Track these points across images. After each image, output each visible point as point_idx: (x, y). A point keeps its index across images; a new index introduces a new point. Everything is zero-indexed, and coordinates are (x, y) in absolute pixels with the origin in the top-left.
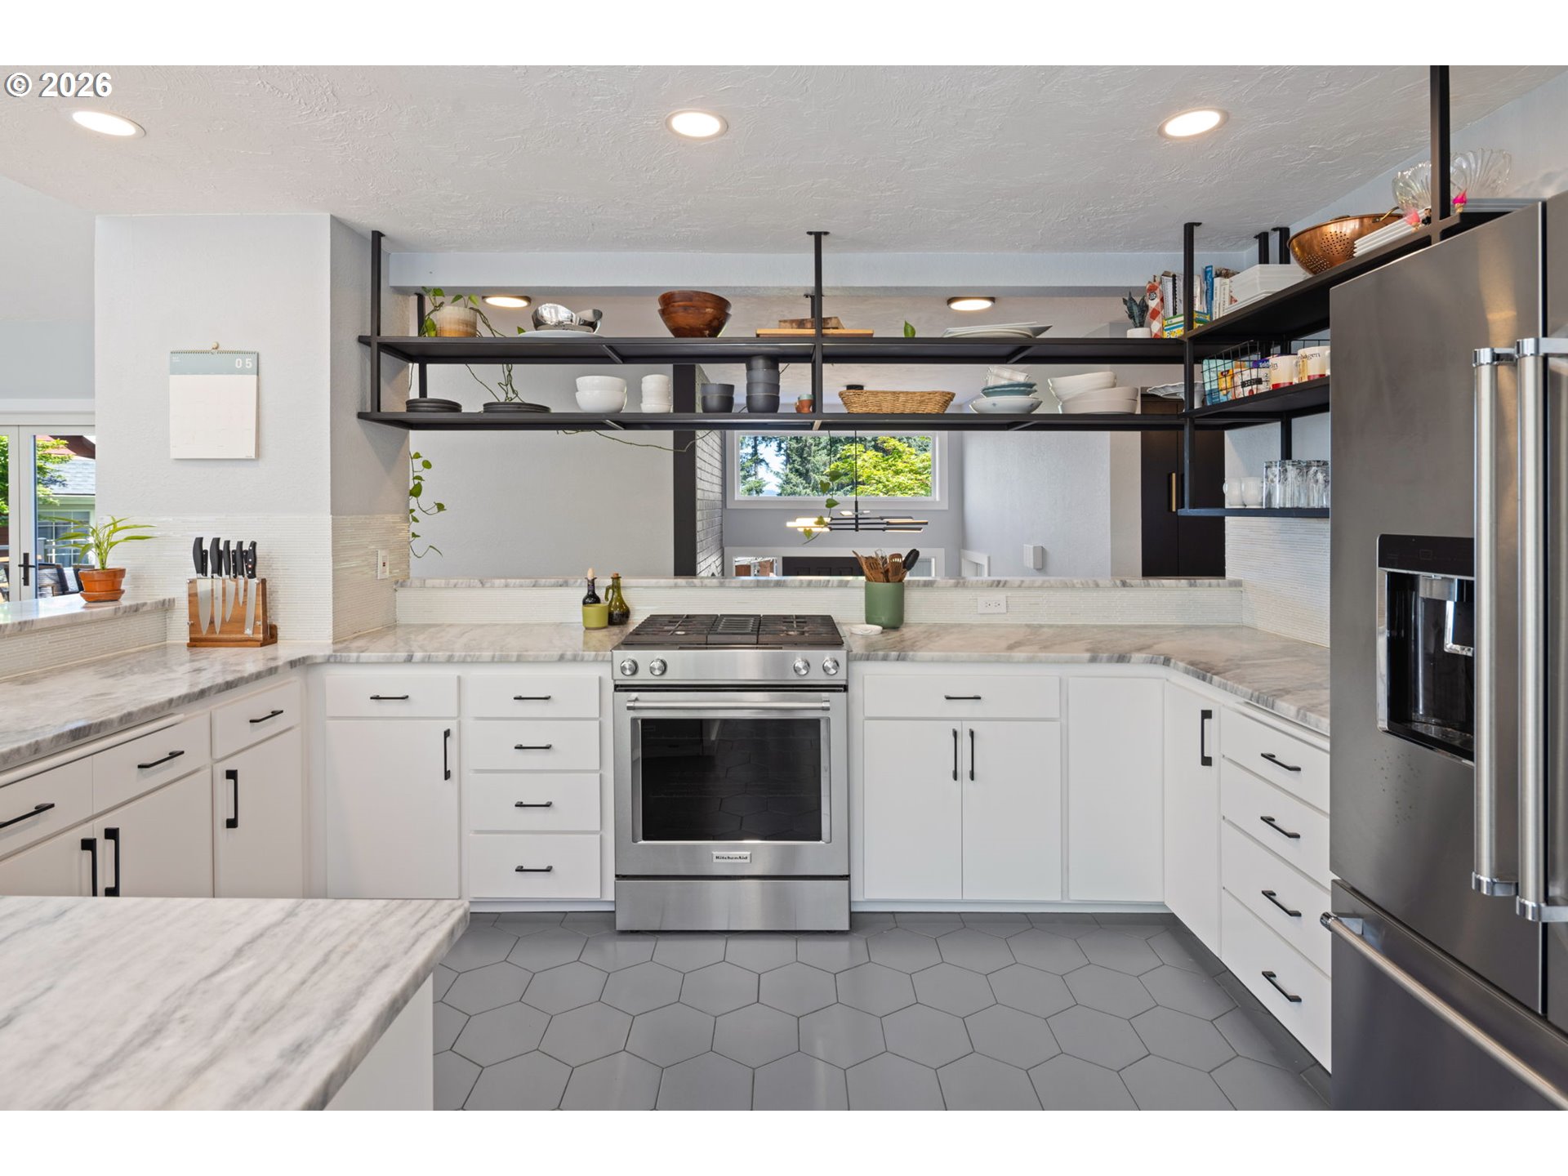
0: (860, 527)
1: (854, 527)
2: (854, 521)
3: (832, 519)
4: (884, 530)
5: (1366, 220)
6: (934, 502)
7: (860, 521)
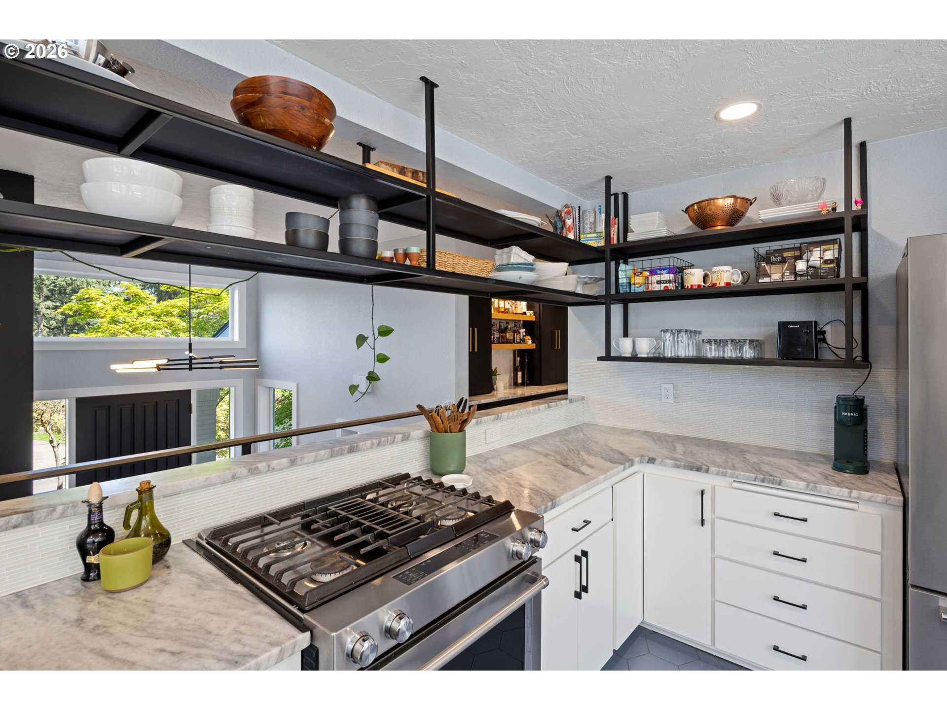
0: (194, 366)
1: (188, 366)
2: (188, 362)
3: (169, 360)
4: (221, 368)
5: (739, 200)
6: (233, 342)
7: (194, 361)
